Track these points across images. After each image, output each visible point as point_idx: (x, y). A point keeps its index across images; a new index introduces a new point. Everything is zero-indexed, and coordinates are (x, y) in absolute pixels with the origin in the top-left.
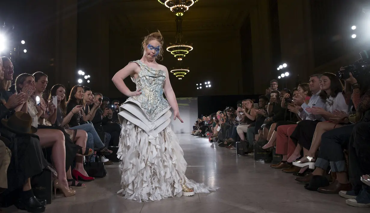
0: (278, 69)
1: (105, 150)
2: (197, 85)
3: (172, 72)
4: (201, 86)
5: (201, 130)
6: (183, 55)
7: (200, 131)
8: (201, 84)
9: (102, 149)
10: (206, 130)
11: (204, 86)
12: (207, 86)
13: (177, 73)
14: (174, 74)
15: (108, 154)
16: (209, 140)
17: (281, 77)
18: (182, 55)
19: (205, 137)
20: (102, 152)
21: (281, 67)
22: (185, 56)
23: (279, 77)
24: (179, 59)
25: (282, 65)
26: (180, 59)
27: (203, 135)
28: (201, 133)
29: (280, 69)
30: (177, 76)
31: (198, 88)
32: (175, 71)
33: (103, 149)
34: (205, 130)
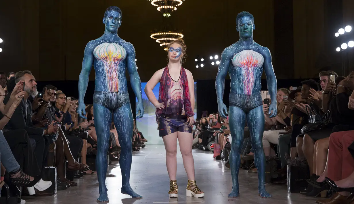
0: (337, 35)
1: (20, 175)
2: (196, 60)
3: (153, 37)
4: (203, 62)
5: (201, 138)
6: (172, 7)
7: (201, 141)
8: (202, 60)
9: (15, 173)
10: (210, 139)
11: (207, 62)
12: (213, 63)
13: (161, 39)
14: (157, 41)
15: (25, 182)
16: (214, 157)
17: (341, 49)
18: (170, 7)
19: (207, 150)
20: (14, 179)
21: (341, 32)
22: (175, 9)
23: (338, 50)
24: (165, 15)
25: (344, 28)
26: (168, 14)
27: (204, 148)
28: (202, 143)
29: (340, 35)
30: (161, 45)
31: (197, 67)
32: (158, 35)
33: (17, 174)
34: (208, 138)
